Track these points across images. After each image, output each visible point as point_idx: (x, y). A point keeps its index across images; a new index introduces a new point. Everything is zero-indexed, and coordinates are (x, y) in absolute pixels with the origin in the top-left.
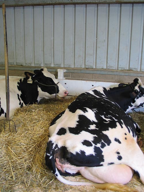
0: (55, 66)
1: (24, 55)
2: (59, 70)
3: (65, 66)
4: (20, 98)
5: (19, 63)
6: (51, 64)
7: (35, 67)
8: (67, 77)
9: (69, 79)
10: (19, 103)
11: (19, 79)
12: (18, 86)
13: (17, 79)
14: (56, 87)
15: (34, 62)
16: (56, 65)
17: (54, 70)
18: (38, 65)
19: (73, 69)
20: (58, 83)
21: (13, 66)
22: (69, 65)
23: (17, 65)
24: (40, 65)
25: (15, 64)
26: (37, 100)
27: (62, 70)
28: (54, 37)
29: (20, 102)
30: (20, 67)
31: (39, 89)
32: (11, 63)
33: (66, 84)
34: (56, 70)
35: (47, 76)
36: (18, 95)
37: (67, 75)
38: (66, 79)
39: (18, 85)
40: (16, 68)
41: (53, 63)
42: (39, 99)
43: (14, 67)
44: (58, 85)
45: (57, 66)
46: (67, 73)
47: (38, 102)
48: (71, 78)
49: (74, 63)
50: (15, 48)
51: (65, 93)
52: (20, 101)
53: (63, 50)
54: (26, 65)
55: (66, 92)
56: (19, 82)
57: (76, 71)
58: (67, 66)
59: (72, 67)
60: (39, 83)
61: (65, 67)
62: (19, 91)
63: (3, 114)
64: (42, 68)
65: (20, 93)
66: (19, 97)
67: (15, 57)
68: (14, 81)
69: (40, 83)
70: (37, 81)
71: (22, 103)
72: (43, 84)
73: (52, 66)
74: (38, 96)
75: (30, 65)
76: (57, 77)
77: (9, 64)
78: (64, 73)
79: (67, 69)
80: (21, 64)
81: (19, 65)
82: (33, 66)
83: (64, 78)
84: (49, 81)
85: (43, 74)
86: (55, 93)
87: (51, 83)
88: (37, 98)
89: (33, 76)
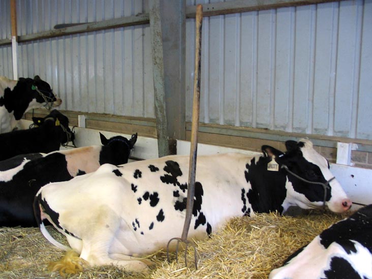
0: (336, 136)
1: (272, 109)
2: (339, 144)
4: (246, 197)
5: (262, 124)
6: (326, 130)
7: (291, 135)
8: (359, 161)
9: (362, 167)
10: (242, 207)
11: (249, 158)
12: (246, 172)
13: (245, 158)
14: (325, 186)
15: (293, 125)
16: (338, 134)
17: (331, 144)
18: (300, 131)
20: (331, 180)
21: (249, 129)
22: (368, 135)
23: (257, 128)
24: (304, 130)
25: (254, 125)
26: (282, 208)
27: (347, 145)
28: (336, 72)
29: (245, 207)
30: (262, 133)
31: (289, 185)
32: (247, 123)
33: (353, 176)
34: (336, 144)
35: (310, 160)
36: (243, 191)
37: (359, 158)
38: (356, 166)
39: (247, 170)
40: (252, 135)
41: (332, 128)
42: (285, 205)
43: (249, 131)
44: (331, 184)
45: (339, 135)
46: (359, 153)
47: (284, 211)
48: (367, 164)
50: (255, 94)
51: (343, 204)
52: (245, 203)
53: (355, 101)
54: (276, 129)
55: (345, 202)
56: (250, 163)
58: (363, 137)
60: (290, 172)
61: (358, 138)
62: (248, 182)
63: (203, 224)
64: (302, 140)
65: (248, 187)
66: (245, 195)
67: (255, 112)
68: (239, 160)
69: (292, 173)
70: (286, 167)
71: (249, 209)
72: (298, 176)
73: (330, 134)
74: (285, 199)
75: (284, 129)
76: (334, 160)
77: (243, 125)
78: (352, 151)
79: (360, 142)
80: (266, 127)
81: (262, 129)
82: (289, 131)
83: (352, 164)
84: (313, 172)
85: (301, 154)
86: (322, 201)
87: (316, 176)
88: (282, 203)
89: (280, 156)
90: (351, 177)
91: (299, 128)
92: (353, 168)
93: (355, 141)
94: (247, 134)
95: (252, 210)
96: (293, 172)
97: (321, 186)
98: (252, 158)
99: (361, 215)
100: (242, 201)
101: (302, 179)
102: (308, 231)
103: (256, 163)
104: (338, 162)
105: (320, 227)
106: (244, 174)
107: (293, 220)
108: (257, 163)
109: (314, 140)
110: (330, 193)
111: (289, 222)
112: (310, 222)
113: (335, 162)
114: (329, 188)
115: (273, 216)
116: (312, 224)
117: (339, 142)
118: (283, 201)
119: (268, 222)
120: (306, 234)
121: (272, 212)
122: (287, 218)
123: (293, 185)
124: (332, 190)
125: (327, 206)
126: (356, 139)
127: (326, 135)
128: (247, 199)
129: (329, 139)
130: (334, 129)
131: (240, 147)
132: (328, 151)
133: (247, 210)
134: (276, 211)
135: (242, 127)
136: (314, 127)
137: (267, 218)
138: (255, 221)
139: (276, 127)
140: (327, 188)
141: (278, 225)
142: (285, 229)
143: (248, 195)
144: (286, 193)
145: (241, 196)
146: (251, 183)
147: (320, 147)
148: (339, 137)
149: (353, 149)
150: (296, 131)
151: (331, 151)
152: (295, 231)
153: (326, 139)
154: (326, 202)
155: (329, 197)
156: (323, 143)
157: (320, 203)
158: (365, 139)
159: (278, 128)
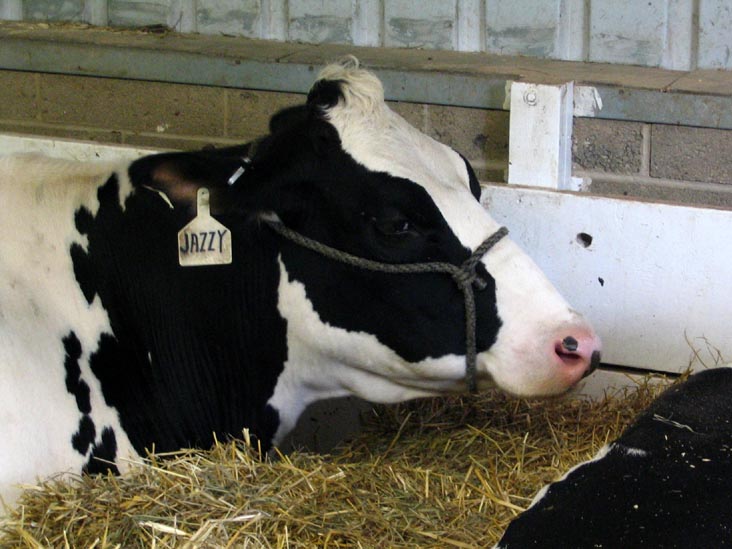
2: (517, 91)
3: (599, 54)
4: (87, 375)
6: (448, 24)
8: (608, 170)
9: (626, 192)
10: (75, 428)
11: (88, 179)
12: (75, 250)
13: (69, 180)
14: (465, 278)
15: (286, 3)
16: (503, 41)
17: (476, 94)
18: (324, 35)
19: (678, 88)
20: (488, 244)
21: (71, 31)
22: (642, 44)
23: (111, 25)
24: (342, 27)
25: (97, 13)
26: (273, 416)
27: (554, 91)
29: (87, 427)
30: (139, 48)
31: (293, 298)
33: (586, 239)
34: (500, 93)
35: (375, 164)
36: (72, 344)
37: (608, 152)
38: (597, 189)
39: (83, 241)
40: (92, 60)
41: (475, 19)
42: (286, 400)
43: (73, 43)
44: (490, 262)
45: (511, 46)
46: (608, 130)
47: (280, 433)
48: (643, 178)
49: (696, 17)
51: (558, 352)
52: (84, 405)
54: (207, 29)
55: (571, 341)
56: (94, 206)
57: (702, 111)
58: (618, 54)
59: (666, 64)
60: (292, 235)
61: (595, 57)
62: (90, 299)
64: (331, 71)
65: (92, 323)
66: (84, 363)
68: (39, 192)
69: (303, 240)
70: (274, 218)
71: (109, 435)
72: (330, 251)
73: (467, 41)
74: (280, 369)
75: (247, 27)
76: (496, 165)
77: (38, 15)
78: (577, 121)
79: (608, 79)
80: (156, 20)
81: (134, 28)
82: (270, 36)
83: (576, 183)
84: (397, 217)
85: (332, 137)
86: (459, 351)
87: (415, 234)
88: (271, 393)
89: (232, 180)
90: (581, 246)
91: (320, 21)
92: (586, 200)
93: (585, 73)
94: (68, 59)
95: (122, 441)
96: (304, 234)
97: (448, 275)
98: (103, 181)
99: (670, 429)
100: (72, 399)
101: (353, 259)
102: (417, 522)
103: (122, 203)
104: (515, 174)
105: (460, 494)
106: (67, 261)
107: (330, 471)
108: (129, 200)
109: (391, 73)
110: (494, 311)
111: (318, 483)
112: (411, 474)
113: (500, 177)
114: (483, 285)
115: (236, 458)
116: (421, 483)
117: (518, 79)
118: (274, 383)
119: (218, 494)
120: (406, 536)
121: (223, 440)
122: (300, 465)
123: (310, 294)
124: (501, 294)
125: (486, 376)
126: (588, 64)
127: (446, 47)
128: (94, 385)
129: (467, 68)
130: (483, 22)
131: (31, 123)
132: (467, 124)
133: (98, 439)
134: (246, 431)
135: (35, 21)
136: (392, 12)
137: (209, 476)
138: (151, 492)
139: (205, 16)
140: (474, 286)
141: (265, 507)
142: (304, 522)
143: (96, 362)
144: (284, 340)
145: (60, 374)
146: (105, 305)
147: (426, 111)
148: (509, 59)
149: (580, 113)
150: (305, 36)
151: (480, 123)
152: (353, 527)
153: (451, 66)
154: (482, 357)
155: (488, 328)
156: (436, 89)
157: (452, 365)
158: (631, 61)
159: (214, 21)
